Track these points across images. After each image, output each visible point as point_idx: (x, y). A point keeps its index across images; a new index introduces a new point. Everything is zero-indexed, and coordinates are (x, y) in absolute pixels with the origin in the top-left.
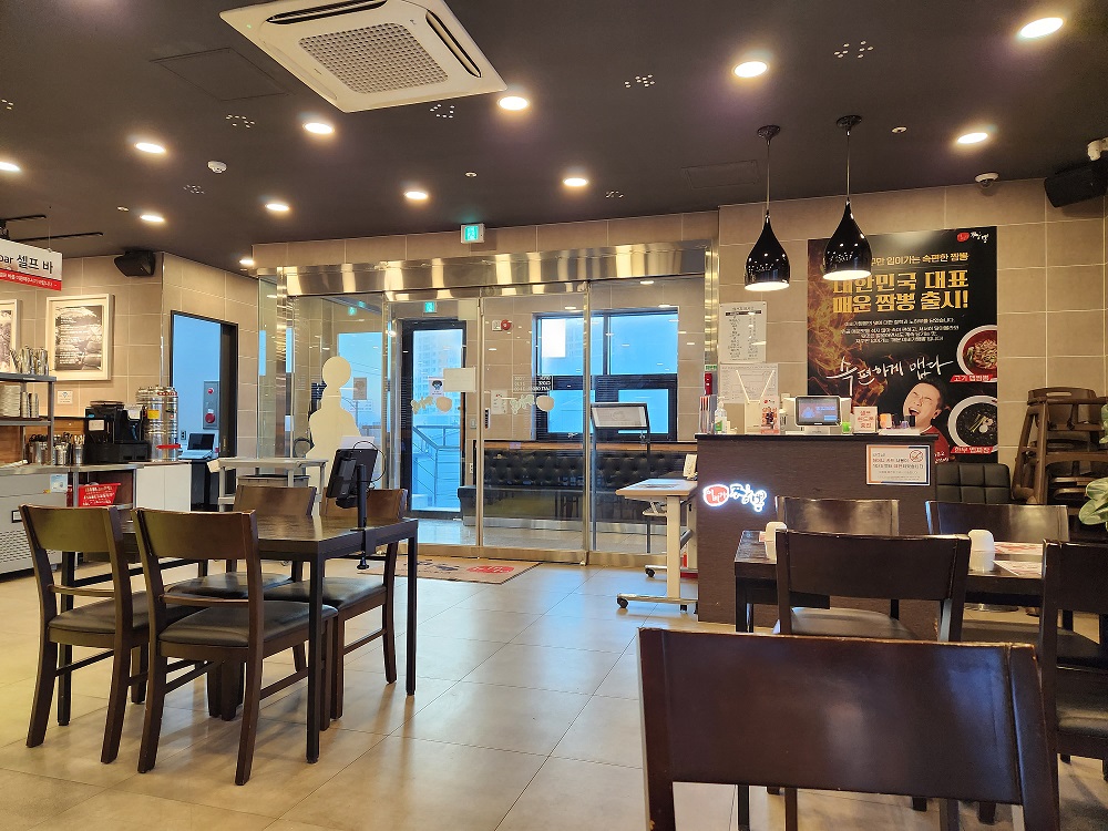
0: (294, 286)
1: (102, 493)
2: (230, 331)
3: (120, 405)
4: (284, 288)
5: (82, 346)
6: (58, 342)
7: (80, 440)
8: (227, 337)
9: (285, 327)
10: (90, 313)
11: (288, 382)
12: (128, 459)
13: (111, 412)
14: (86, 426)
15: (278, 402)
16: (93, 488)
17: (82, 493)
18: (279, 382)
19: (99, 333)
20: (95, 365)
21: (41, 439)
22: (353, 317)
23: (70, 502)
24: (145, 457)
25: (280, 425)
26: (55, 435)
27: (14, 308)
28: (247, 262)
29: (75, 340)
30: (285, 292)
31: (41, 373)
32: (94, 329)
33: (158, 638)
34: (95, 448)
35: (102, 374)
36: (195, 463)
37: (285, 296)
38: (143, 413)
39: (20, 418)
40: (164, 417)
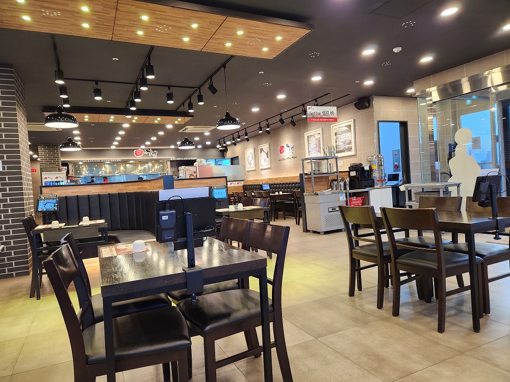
0: (436, 97)
1: (358, 201)
2: (404, 125)
3: (361, 164)
4: (431, 98)
5: (344, 143)
6: (336, 142)
7: (347, 180)
8: (403, 128)
9: (432, 117)
10: (347, 128)
11: (436, 145)
12: (366, 187)
13: (357, 168)
14: (349, 174)
15: (431, 155)
16: (354, 199)
17: (351, 201)
18: (430, 145)
19: (350, 136)
20: (350, 149)
21: (334, 180)
22: (469, 105)
23: (347, 204)
24: (372, 185)
25: (433, 167)
26: (339, 179)
27: (320, 132)
28: (410, 91)
29: (342, 140)
30: (431, 100)
31: (333, 155)
32: (348, 134)
33: (395, 262)
34: (353, 183)
35: (352, 153)
36: (393, 187)
37: (431, 102)
38: (370, 167)
39: (328, 173)
40: (379, 168)
